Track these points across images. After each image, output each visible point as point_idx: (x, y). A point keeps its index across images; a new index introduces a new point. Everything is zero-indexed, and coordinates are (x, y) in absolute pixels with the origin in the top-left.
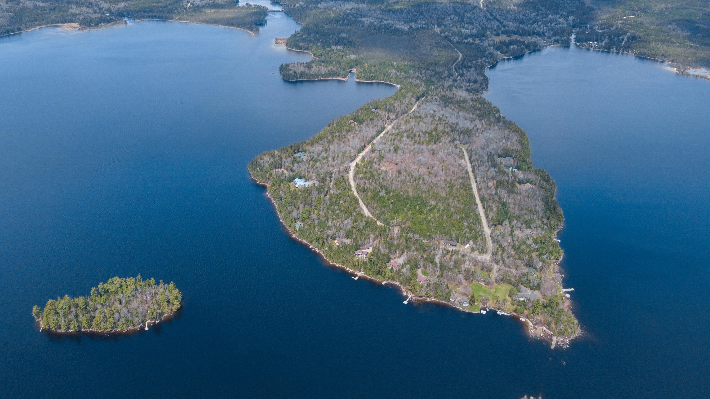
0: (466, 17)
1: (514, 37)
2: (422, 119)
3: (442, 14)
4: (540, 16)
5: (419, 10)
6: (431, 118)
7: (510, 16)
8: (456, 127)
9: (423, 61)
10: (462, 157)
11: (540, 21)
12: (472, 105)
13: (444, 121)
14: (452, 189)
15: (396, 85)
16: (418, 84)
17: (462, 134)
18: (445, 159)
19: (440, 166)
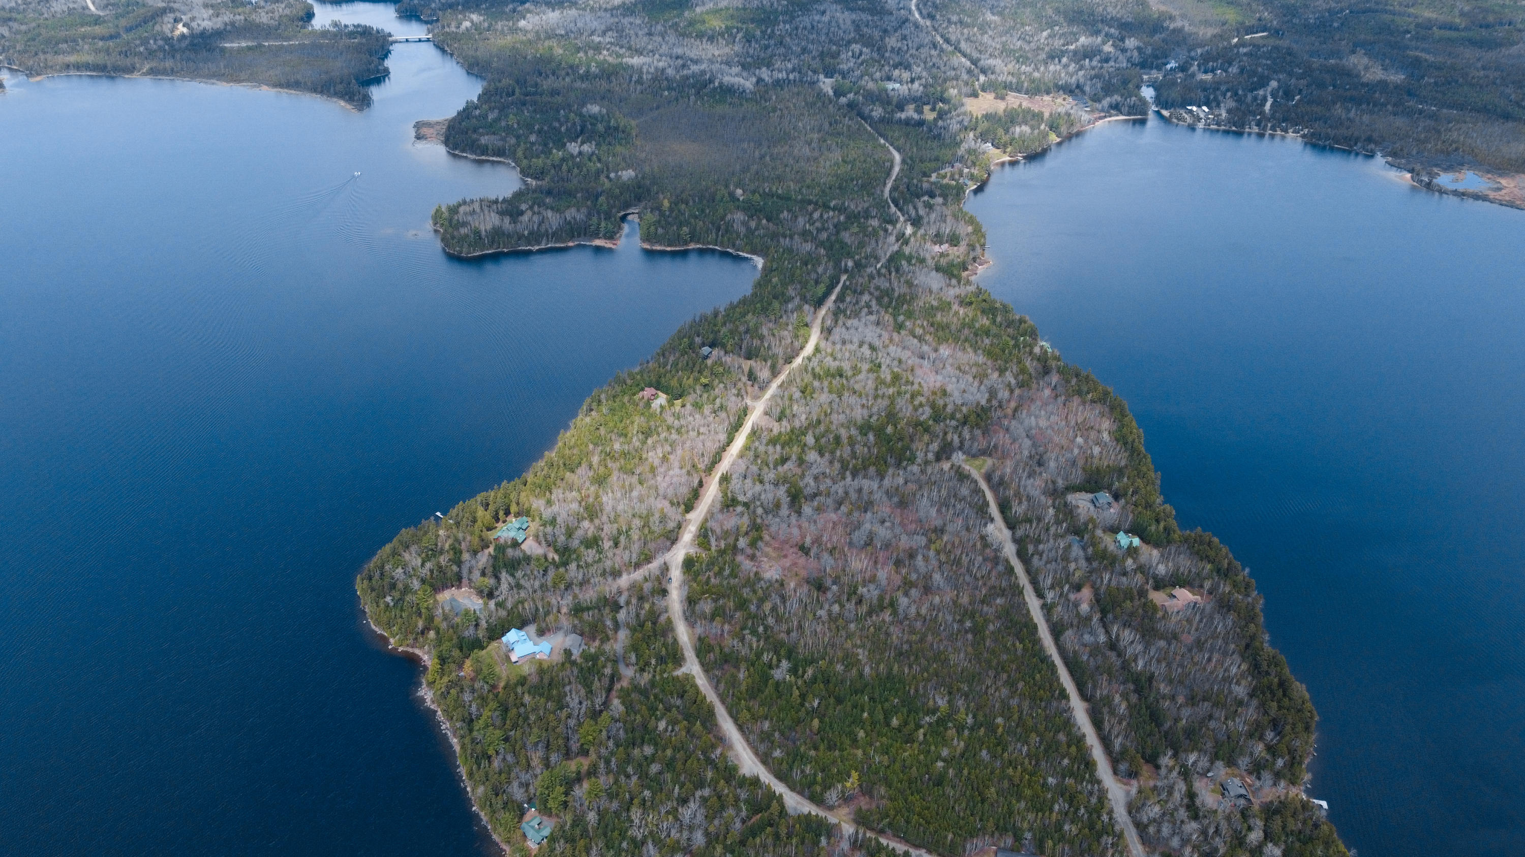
0: (889, 49)
1: (1014, 100)
2: (847, 379)
3: (831, 41)
4: (1060, 38)
5: (773, 31)
6: (870, 375)
7: (990, 42)
8: (945, 406)
9: (808, 181)
10: (982, 510)
11: (1063, 53)
12: (964, 319)
13: (907, 382)
14: (983, 639)
15: (749, 256)
16: (809, 253)
17: (965, 428)
18: (938, 523)
19: (932, 553)
